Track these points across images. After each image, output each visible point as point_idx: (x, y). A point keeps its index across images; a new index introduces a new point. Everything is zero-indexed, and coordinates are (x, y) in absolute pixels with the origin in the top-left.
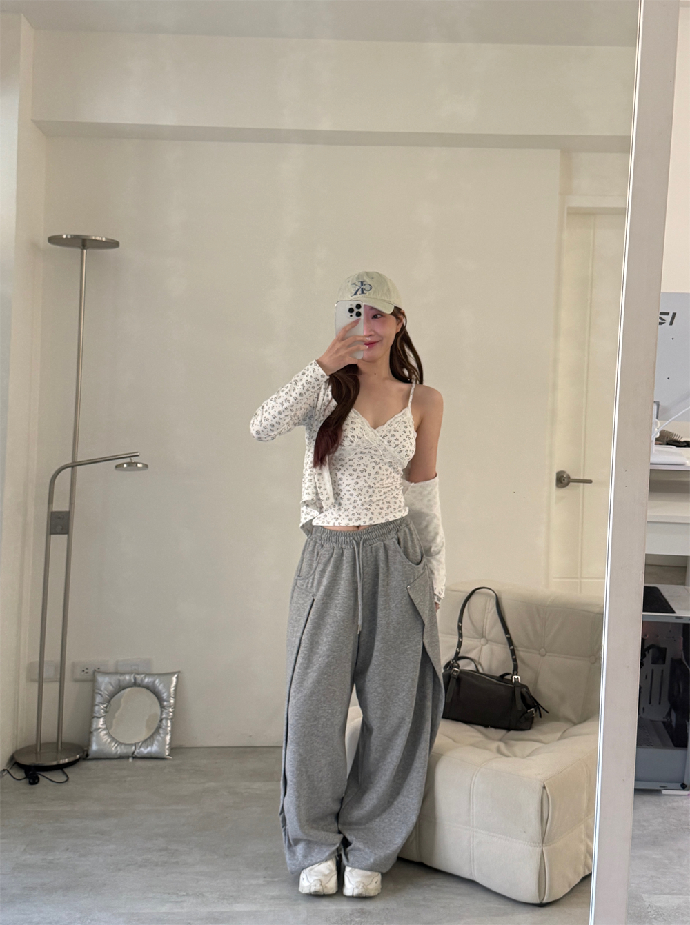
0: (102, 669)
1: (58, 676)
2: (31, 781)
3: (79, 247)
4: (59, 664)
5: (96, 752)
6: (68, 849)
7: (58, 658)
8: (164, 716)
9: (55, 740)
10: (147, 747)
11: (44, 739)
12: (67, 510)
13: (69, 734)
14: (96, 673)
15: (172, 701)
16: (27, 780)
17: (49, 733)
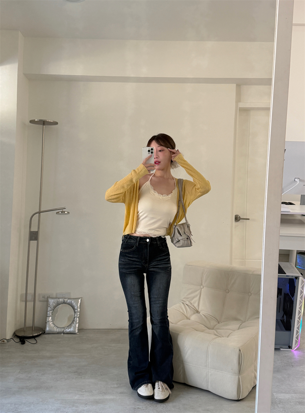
0: (51, 297)
1: (33, 299)
2: (22, 343)
3: (42, 125)
4: (33, 294)
5: (48, 331)
6: (37, 372)
7: (33, 292)
8: (76, 316)
9: (32, 326)
10: (69, 329)
11: (27, 325)
12: (37, 230)
13: (37, 323)
14: (48, 298)
15: (79, 310)
16: (20, 343)
17: (29, 323)
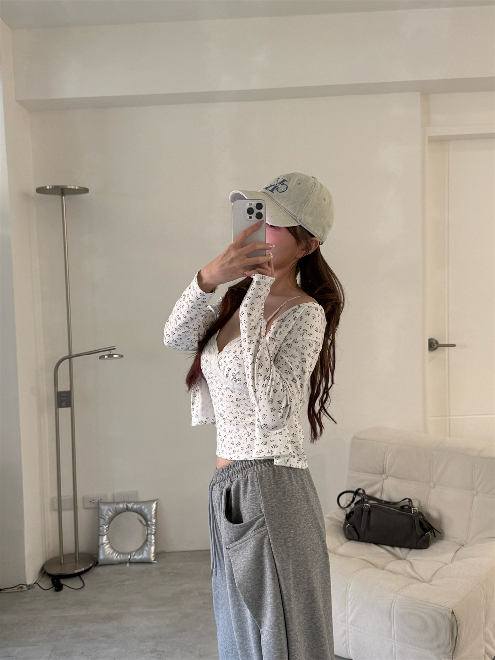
0: (103, 500)
1: (73, 507)
2: (57, 588)
3: (60, 195)
4: (73, 498)
5: (103, 560)
7: (72, 493)
8: (149, 532)
9: (74, 551)
10: (139, 555)
11: (66, 551)
12: (68, 389)
13: (83, 547)
14: (99, 503)
15: (154, 521)
16: (54, 588)
17: (69, 547)
